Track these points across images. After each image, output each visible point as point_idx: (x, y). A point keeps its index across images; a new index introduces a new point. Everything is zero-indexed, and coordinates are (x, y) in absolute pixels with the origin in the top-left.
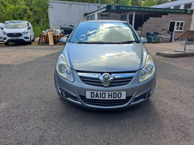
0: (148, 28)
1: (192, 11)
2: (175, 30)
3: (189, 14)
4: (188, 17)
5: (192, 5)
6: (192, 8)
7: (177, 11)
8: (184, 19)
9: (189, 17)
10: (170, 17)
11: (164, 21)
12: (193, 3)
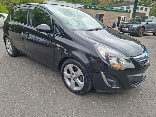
0: (106, 20)
1: (130, 11)
2: (121, 21)
3: (128, 12)
4: (128, 14)
5: (130, 7)
6: (130, 9)
7: (122, 10)
8: (126, 16)
10: (118, 14)
11: (115, 16)
12: (131, 6)
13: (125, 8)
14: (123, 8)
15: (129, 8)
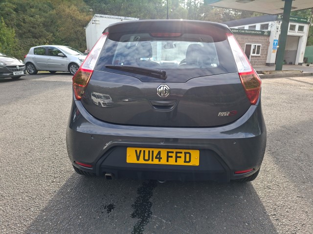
1: (269, 33)
2: (252, 54)
7: (253, 32)
9: (266, 40)
10: (246, 39)
12: (270, 23)
13: (258, 27)
15: (267, 28)
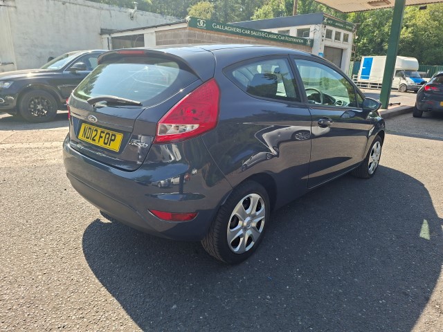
1: (312, 41)
3: (308, 46)
5: (311, 30)
6: (311, 36)
7: (295, 40)
12: (312, 27)
13: (293, 31)
14: (288, 31)
15: (308, 35)
